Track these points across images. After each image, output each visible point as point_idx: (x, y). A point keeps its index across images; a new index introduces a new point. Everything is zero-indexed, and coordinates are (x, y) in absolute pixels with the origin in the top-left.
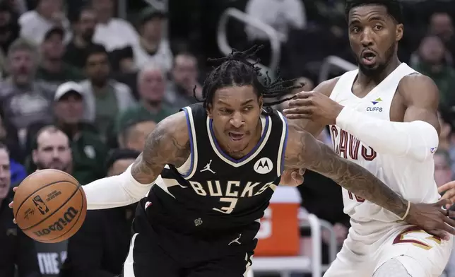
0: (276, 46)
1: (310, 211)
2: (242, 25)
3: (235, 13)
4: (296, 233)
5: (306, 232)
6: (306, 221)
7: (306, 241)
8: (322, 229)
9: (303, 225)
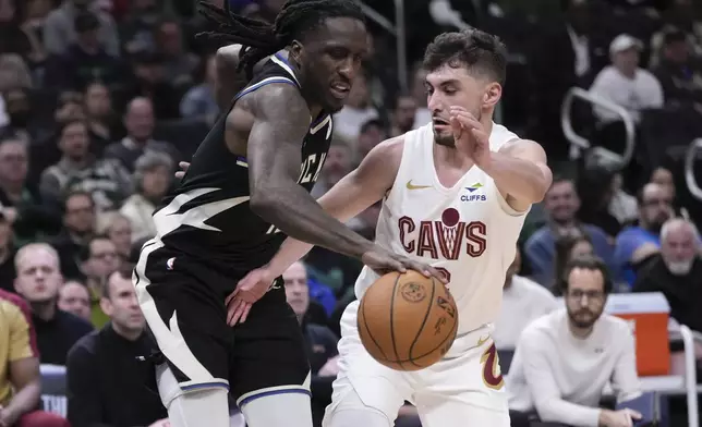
0: (630, 128)
1: (681, 322)
2: (588, 105)
3: (579, 92)
4: (666, 347)
5: (678, 346)
6: (679, 333)
7: (677, 357)
8: (696, 340)
9: (674, 338)
